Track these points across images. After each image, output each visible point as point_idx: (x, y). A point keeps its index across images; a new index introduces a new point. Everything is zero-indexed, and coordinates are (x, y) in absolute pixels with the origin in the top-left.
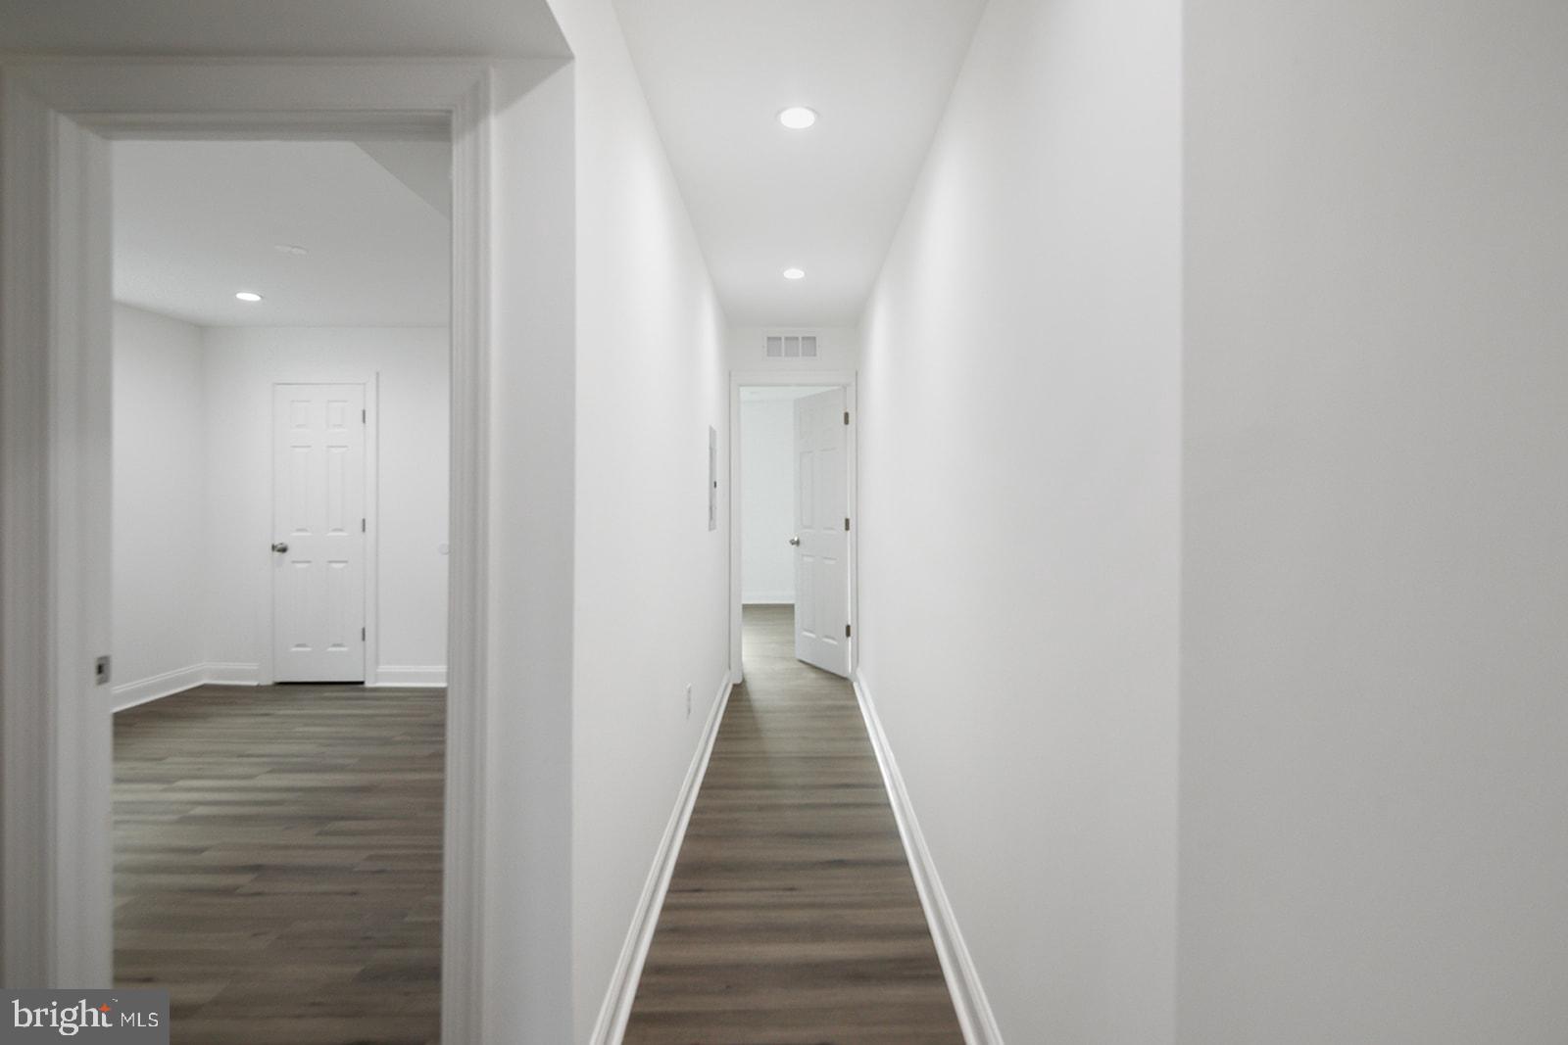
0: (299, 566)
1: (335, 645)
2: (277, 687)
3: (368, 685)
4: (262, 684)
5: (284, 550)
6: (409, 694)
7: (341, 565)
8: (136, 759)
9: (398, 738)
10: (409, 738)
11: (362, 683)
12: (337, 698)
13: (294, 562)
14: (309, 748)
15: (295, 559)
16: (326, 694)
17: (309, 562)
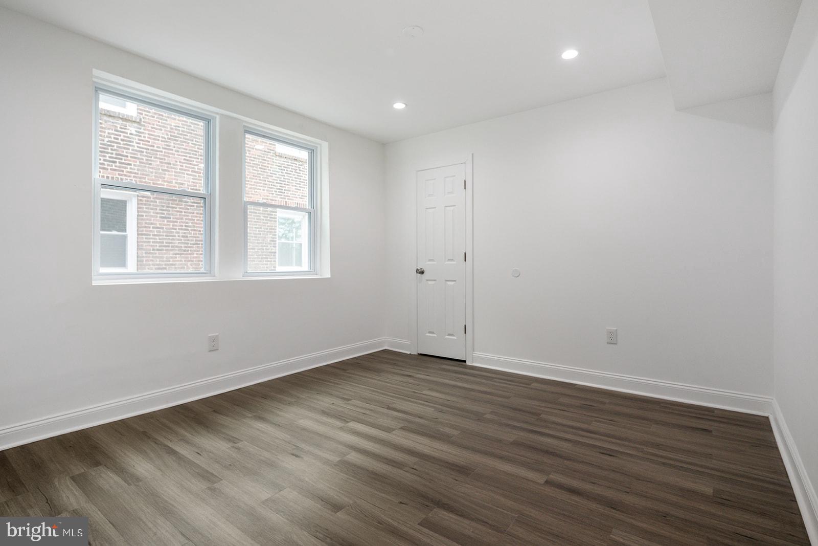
0: (430, 282)
1: (449, 335)
2: (421, 357)
3: (468, 363)
4: (412, 353)
5: (422, 273)
6: (493, 375)
7: (453, 283)
8: (338, 397)
9: (488, 416)
10: (496, 418)
11: (465, 361)
12: (449, 371)
13: (427, 280)
14: (429, 411)
15: (428, 279)
16: (444, 366)
17: (435, 280)
